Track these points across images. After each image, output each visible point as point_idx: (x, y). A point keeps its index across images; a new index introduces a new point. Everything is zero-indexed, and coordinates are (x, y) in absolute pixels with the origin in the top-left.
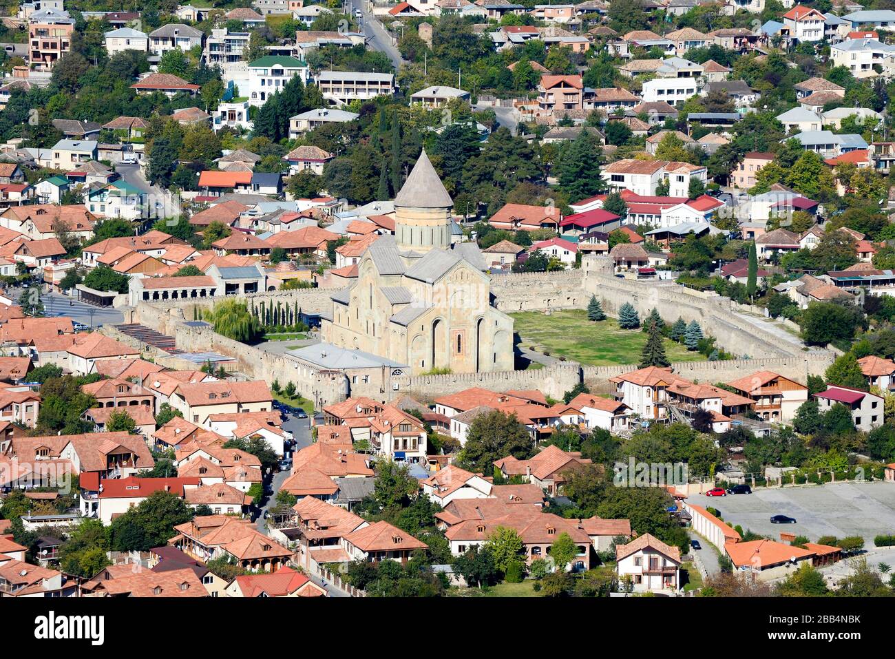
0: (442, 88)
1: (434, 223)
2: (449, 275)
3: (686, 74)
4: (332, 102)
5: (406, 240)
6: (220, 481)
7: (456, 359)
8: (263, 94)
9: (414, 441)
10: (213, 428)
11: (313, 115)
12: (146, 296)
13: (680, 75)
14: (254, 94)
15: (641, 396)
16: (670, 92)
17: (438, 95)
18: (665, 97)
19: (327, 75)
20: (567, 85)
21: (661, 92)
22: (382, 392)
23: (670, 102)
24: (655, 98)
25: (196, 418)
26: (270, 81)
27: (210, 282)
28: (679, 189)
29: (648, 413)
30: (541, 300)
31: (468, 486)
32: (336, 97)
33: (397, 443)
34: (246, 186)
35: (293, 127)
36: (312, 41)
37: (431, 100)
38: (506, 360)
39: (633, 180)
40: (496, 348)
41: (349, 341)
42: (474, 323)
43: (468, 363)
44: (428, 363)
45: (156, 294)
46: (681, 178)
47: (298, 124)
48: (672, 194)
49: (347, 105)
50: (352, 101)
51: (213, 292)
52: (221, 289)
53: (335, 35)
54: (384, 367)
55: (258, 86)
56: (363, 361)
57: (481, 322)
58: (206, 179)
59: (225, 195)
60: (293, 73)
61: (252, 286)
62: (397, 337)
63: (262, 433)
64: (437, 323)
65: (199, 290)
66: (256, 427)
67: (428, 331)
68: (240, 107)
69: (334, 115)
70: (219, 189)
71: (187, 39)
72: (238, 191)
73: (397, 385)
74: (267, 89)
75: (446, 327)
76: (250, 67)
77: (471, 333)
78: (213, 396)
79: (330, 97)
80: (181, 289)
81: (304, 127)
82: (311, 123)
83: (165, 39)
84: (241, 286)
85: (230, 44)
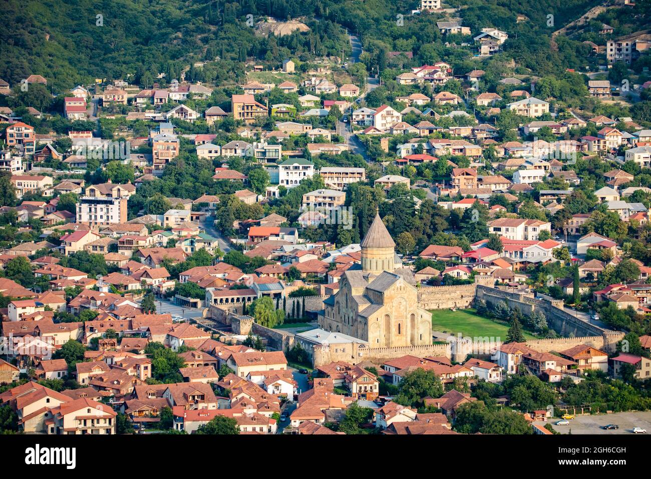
0: (393, 176)
1: (384, 257)
2: (393, 288)
3: (539, 167)
4: (328, 185)
5: (367, 267)
6: (255, 411)
7: (397, 338)
8: (288, 181)
9: (371, 388)
10: (252, 380)
11: (316, 193)
12: (215, 301)
13: (535, 168)
14: (282, 181)
15: (507, 359)
16: (529, 177)
17: (391, 180)
18: (528, 181)
19: (324, 169)
20: (467, 174)
21: (524, 178)
22: (353, 357)
24: (521, 181)
25: (242, 374)
26: (292, 174)
27: (253, 292)
28: (533, 235)
29: (512, 369)
30: (450, 302)
31: (401, 414)
32: (331, 182)
33: (361, 388)
34: (277, 235)
35: (305, 200)
36: (315, 150)
37: (387, 183)
38: (428, 339)
39: (507, 230)
40: (421, 332)
41: (334, 327)
42: (409, 316)
43: (405, 340)
44: (383, 341)
45: (221, 300)
46: (534, 229)
47: (308, 198)
48: (530, 238)
49: (336, 187)
50: (340, 185)
51: (256, 298)
52: (259, 296)
53: (330, 146)
54: (353, 343)
55: (284, 176)
56: (341, 340)
57: (412, 315)
58: (253, 231)
59: (264, 241)
60: (305, 168)
61: (278, 295)
62: (362, 325)
63: (280, 382)
64: (386, 316)
65: (247, 296)
66: (276, 379)
67: (381, 321)
68: (274, 189)
69: (329, 193)
70: (260, 238)
71: (244, 150)
72: (271, 238)
73: (362, 354)
74: (290, 178)
75: (392, 319)
76: (281, 165)
77: (407, 322)
78: (251, 360)
79: (327, 182)
80: (235, 297)
81: (312, 200)
82: (316, 197)
83: (231, 150)
84: (271, 295)
85: (269, 152)
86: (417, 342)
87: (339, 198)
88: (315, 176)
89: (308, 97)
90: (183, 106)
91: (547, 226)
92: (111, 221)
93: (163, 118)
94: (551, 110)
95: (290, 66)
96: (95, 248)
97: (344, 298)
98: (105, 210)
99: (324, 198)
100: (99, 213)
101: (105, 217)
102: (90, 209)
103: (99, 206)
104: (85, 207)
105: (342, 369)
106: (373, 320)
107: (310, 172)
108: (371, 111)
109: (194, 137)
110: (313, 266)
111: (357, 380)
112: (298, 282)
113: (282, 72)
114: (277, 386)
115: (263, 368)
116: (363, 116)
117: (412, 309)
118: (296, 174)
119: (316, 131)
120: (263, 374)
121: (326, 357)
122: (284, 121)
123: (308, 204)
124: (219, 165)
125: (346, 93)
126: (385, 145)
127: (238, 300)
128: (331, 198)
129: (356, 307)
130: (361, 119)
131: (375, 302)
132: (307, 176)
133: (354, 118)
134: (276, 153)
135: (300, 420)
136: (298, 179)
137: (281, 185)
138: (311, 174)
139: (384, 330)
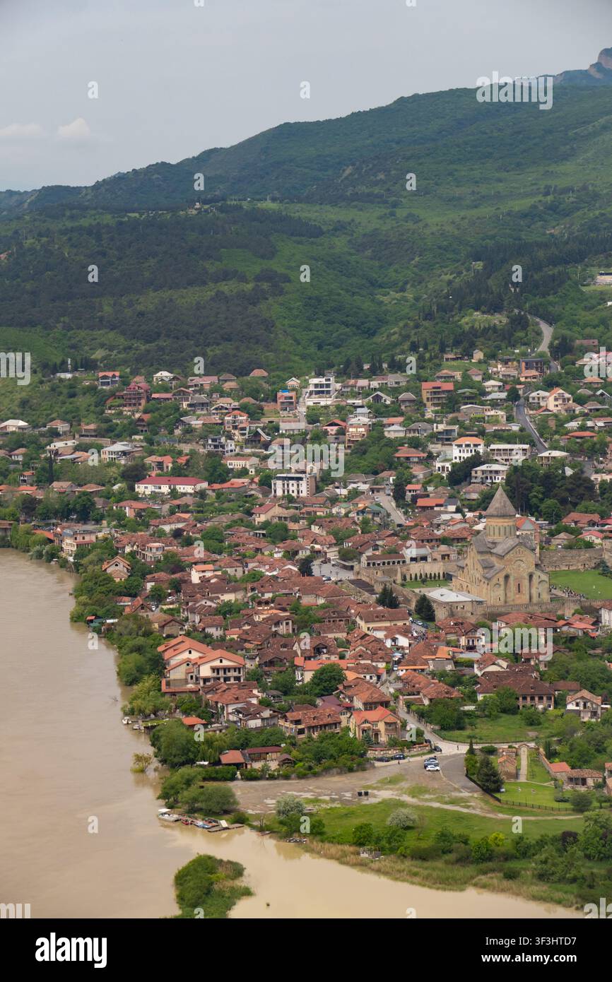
0: (554, 452)
1: (506, 524)
2: (513, 551)
4: (496, 460)
5: (492, 533)
6: (369, 662)
7: (518, 596)
8: (460, 457)
10: (374, 634)
11: (484, 467)
12: (369, 564)
14: (456, 458)
17: (552, 455)
19: (493, 447)
22: (472, 614)
25: (368, 629)
26: (464, 451)
27: (403, 556)
30: (579, 564)
31: (494, 664)
32: (498, 458)
33: (469, 641)
34: (441, 505)
35: (473, 474)
36: (491, 429)
37: (548, 458)
38: (546, 597)
40: (540, 590)
41: (465, 587)
42: (527, 577)
43: (524, 599)
44: (502, 599)
45: (374, 564)
47: (476, 472)
49: (504, 462)
50: (507, 460)
51: (404, 562)
52: (408, 561)
53: (503, 426)
54: (472, 601)
55: (456, 453)
56: (461, 598)
57: (531, 576)
58: (421, 502)
59: (429, 511)
60: (476, 445)
61: (424, 558)
62: (486, 585)
63: (397, 636)
64: (507, 577)
65: (396, 560)
66: (395, 633)
67: (502, 581)
68: (448, 465)
69: (495, 467)
70: (427, 507)
71: (425, 430)
72: (436, 509)
73: (480, 610)
74: (462, 455)
75: (511, 579)
76: (454, 443)
77: (526, 582)
78: (377, 617)
79: (496, 458)
80: (386, 561)
81: (479, 474)
82: (483, 472)
83: (414, 431)
84: (418, 559)
85: (447, 432)
86: (535, 599)
87: (503, 471)
88: (485, 452)
89: (492, 383)
90: (379, 393)
92: (301, 495)
93: (361, 404)
95: (478, 355)
96: (280, 518)
97: (472, 561)
98: (295, 485)
99: (491, 472)
100: (291, 488)
101: (296, 492)
102: (284, 484)
103: (291, 482)
104: (279, 483)
105: (455, 624)
106: (494, 581)
107: (481, 449)
108: (547, 394)
109: (385, 421)
110: (464, 532)
111: (466, 634)
112: (443, 548)
113: (473, 361)
114: (394, 640)
115: (387, 624)
116: (539, 398)
117: (530, 570)
118: (468, 451)
119: (492, 413)
120: (386, 629)
121: (447, 613)
122: (466, 404)
123: (476, 477)
124: (402, 445)
125: (526, 378)
126: (552, 424)
127: (389, 563)
128: (497, 472)
129: (481, 569)
130: (536, 401)
131: (496, 564)
132: (477, 453)
133: (531, 400)
134: (453, 433)
135: (407, 670)
136: (469, 455)
137: (454, 461)
138: (481, 451)
139: (505, 590)
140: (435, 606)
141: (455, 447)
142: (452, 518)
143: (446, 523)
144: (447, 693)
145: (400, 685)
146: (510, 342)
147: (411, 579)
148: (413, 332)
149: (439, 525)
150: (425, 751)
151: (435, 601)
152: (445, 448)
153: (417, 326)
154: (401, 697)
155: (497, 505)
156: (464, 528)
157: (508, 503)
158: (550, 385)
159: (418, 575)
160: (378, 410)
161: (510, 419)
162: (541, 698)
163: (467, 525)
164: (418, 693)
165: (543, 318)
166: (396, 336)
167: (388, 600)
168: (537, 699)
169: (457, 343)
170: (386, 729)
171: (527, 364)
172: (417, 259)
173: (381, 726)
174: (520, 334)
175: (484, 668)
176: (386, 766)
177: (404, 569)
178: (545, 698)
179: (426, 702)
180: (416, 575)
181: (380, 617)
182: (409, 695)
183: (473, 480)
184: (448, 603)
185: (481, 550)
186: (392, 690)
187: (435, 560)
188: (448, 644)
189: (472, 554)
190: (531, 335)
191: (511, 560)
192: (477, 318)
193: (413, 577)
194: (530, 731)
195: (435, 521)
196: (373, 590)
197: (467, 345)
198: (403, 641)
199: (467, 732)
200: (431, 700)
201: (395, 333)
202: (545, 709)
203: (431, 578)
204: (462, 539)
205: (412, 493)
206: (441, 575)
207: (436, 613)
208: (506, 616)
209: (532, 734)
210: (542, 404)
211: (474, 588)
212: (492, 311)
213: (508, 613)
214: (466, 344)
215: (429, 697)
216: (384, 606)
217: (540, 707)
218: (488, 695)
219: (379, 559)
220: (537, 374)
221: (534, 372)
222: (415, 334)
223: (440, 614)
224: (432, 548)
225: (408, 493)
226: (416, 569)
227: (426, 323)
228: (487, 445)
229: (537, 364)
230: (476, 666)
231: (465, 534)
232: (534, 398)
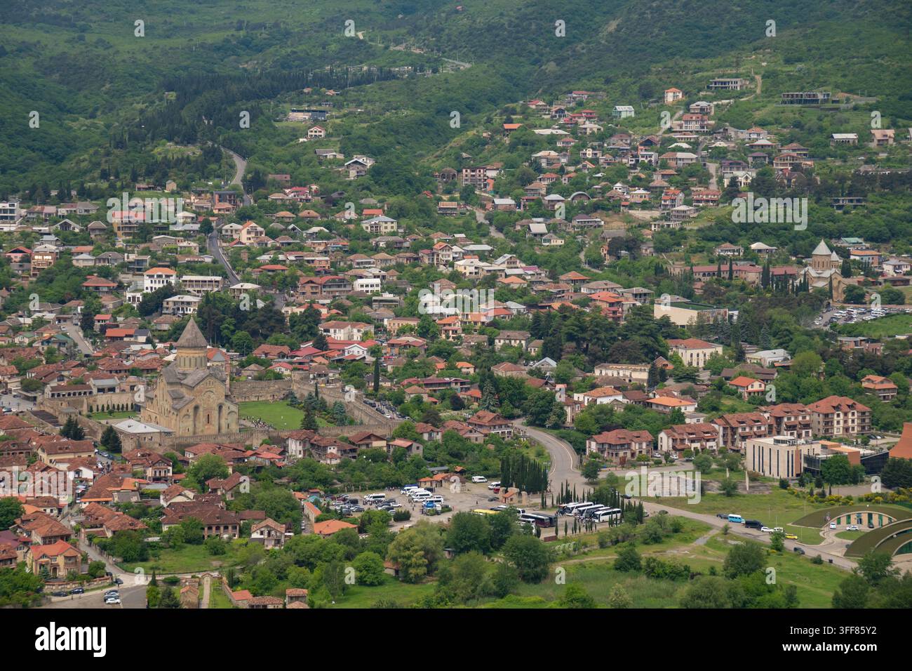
0: (246, 284)
2: (203, 382)
3: (378, 277)
4: (188, 292)
7: (206, 427)
8: (151, 288)
9: (165, 471)
11: (175, 298)
12: (53, 395)
13: (375, 277)
14: (147, 288)
15: (296, 445)
16: (367, 286)
17: (244, 287)
18: (365, 289)
19: (185, 278)
20: (312, 282)
21: (362, 286)
22: (160, 445)
23: (367, 291)
24: (358, 289)
25: (51, 461)
26: (155, 281)
27: (89, 387)
28: (357, 336)
29: (300, 453)
30: (269, 395)
31: (180, 495)
32: (191, 289)
33: (155, 472)
34: (131, 336)
35: (165, 304)
36: (183, 260)
37: (240, 290)
38: (234, 428)
39: (335, 331)
40: (229, 421)
41: (153, 419)
42: (217, 408)
43: (213, 429)
44: (191, 429)
45: (59, 395)
46: (359, 331)
47: (168, 303)
48: (355, 339)
49: (196, 293)
50: (198, 292)
51: (91, 393)
52: (95, 391)
53: (196, 257)
54: (160, 433)
55: (149, 284)
56: (149, 429)
57: (220, 407)
58: (110, 333)
59: (119, 341)
60: (168, 276)
61: (112, 389)
62: (175, 416)
63: (81, 468)
64: (196, 408)
65: (83, 391)
66: (79, 466)
67: (191, 412)
68: (138, 295)
69: (187, 298)
70: (117, 338)
71: (116, 260)
72: (125, 339)
73: (168, 441)
74: (154, 285)
75: (201, 409)
76: (145, 274)
77: (215, 414)
78: (60, 449)
79: (188, 289)
80: (72, 392)
81: (171, 305)
82: (175, 303)
83: (104, 260)
84: (106, 390)
85: (138, 262)
86: (224, 430)
87: (195, 302)
88: (177, 283)
89: (185, 214)
90: (67, 220)
91: (371, 329)
93: (47, 232)
94: (399, 227)
95: (171, 186)
97: (161, 392)
99: (183, 303)
105: (143, 455)
106: (184, 412)
107: (173, 280)
108: (239, 227)
109: (74, 249)
110: (154, 363)
111: (153, 465)
112: (132, 378)
113: (166, 191)
114: (78, 472)
115: (71, 456)
116: (232, 231)
117: (220, 401)
118: (159, 282)
119: (185, 244)
120: (69, 461)
121: (134, 445)
122: (159, 234)
123: (167, 308)
124: (91, 274)
125: (219, 210)
126: (245, 256)
127: (74, 394)
128: (189, 303)
129: (170, 400)
130: (229, 233)
131: (186, 396)
132: (169, 284)
133: (224, 233)
134: (144, 264)
135: (90, 502)
136: (161, 285)
137: (145, 291)
138: (173, 282)
139: (194, 420)
140: (121, 437)
141: (146, 277)
142: (142, 349)
143: (136, 353)
144: (131, 525)
145: (82, 518)
146: (203, 174)
147: (98, 410)
148: (104, 159)
149: (128, 356)
150: (106, 584)
151: (122, 432)
152: (136, 278)
153: (108, 154)
154: (83, 530)
155: (189, 336)
156: (155, 359)
157: (200, 334)
158: (243, 218)
159: (106, 406)
160: (66, 238)
161: (202, 250)
162: (226, 528)
163: (158, 356)
164: (101, 526)
165: (236, 151)
166: (86, 163)
167: (73, 431)
168: (222, 528)
169: (149, 173)
170: (66, 564)
171: (220, 196)
172: (108, 86)
173: (60, 561)
174: (214, 166)
175: (171, 499)
176: (63, 601)
177: (91, 401)
178: (230, 528)
179: (109, 534)
180: (103, 406)
181: (63, 449)
182: (92, 527)
183: (165, 311)
184: (135, 434)
185: (171, 380)
186: (73, 523)
187: (124, 390)
188: (134, 475)
189: (162, 385)
190: (225, 168)
191: (201, 392)
192: (169, 149)
193: (100, 408)
194: (214, 560)
195: (125, 352)
196: (57, 422)
197: (160, 176)
198: (87, 474)
199: (151, 564)
200: (114, 532)
201: (84, 160)
202: (230, 538)
203: (118, 409)
204: (152, 370)
205: (101, 323)
206: (130, 406)
207: (122, 444)
208: (194, 447)
209: (216, 563)
210: (235, 236)
211: (162, 419)
212: (185, 142)
213: (197, 444)
214: (158, 174)
215: (113, 529)
216: (68, 438)
217: (225, 536)
218: (173, 526)
219: (65, 390)
220: (230, 206)
221: (227, 205)
222: (106, 162)
223: (127, 446)
224: (120, 378)
225: (96, 323)
226: (103, 400)
227: (117, 151)
228: (179, 276)
229: (230, 197)
230: (162, 497)
231: (155, 365)
232: (227, 231)
